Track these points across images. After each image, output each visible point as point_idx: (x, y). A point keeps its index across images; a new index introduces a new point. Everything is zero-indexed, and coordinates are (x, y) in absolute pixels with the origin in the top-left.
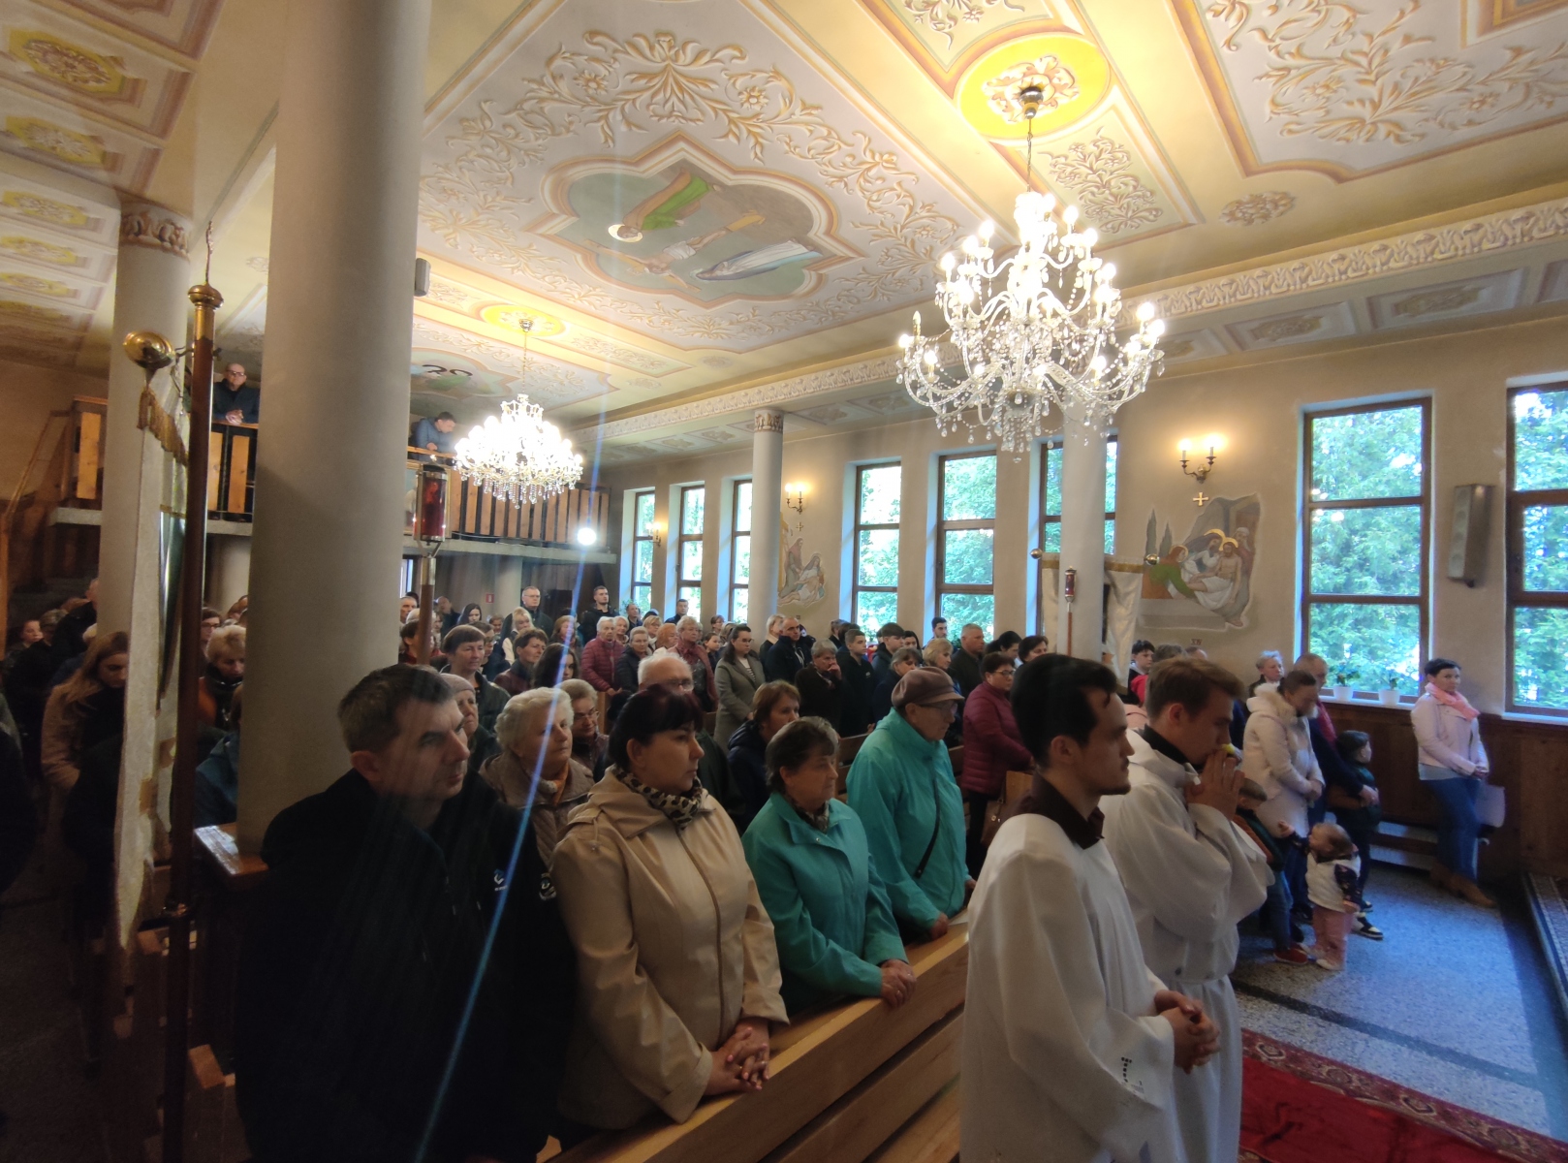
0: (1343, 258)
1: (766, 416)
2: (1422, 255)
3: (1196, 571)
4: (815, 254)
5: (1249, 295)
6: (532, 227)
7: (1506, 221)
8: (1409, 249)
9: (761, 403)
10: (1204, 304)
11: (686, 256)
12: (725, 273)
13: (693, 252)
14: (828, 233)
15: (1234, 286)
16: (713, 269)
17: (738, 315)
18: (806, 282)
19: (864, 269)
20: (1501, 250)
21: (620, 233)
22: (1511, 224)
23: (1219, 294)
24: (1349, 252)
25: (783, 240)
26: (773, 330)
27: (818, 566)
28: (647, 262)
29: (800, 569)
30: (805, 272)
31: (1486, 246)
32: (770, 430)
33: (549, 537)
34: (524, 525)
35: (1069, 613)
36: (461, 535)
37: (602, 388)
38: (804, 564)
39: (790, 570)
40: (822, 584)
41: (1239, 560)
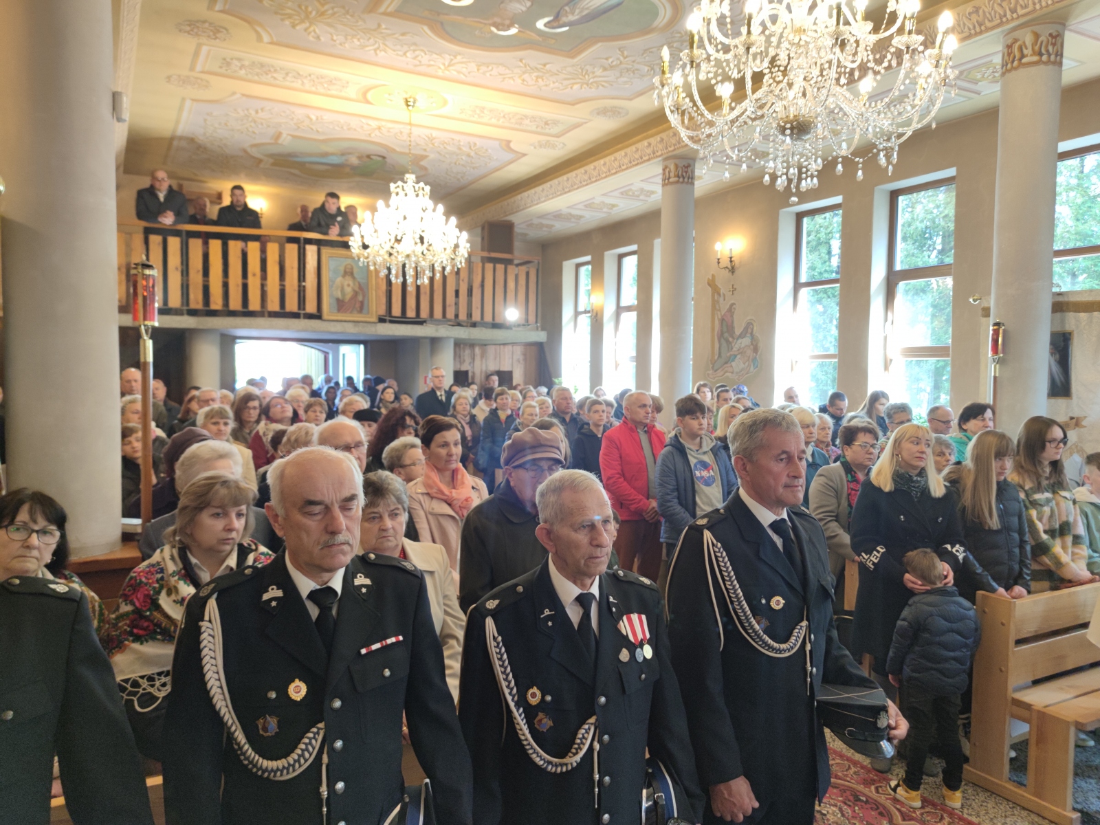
1: (673, 167)
11: (523, 9)
12: (573, 17)
16: (558, 17)
17: (607, 59)
27: (752, 334)
29: (733, 338)
32: (677, 182)
33: (476, 317)
34: (449, 306)
35: (995, 378)
36: (388, 318)
37: (510, 156)
38: (738, 332)
39: (722, 340)
40: (756, 353)
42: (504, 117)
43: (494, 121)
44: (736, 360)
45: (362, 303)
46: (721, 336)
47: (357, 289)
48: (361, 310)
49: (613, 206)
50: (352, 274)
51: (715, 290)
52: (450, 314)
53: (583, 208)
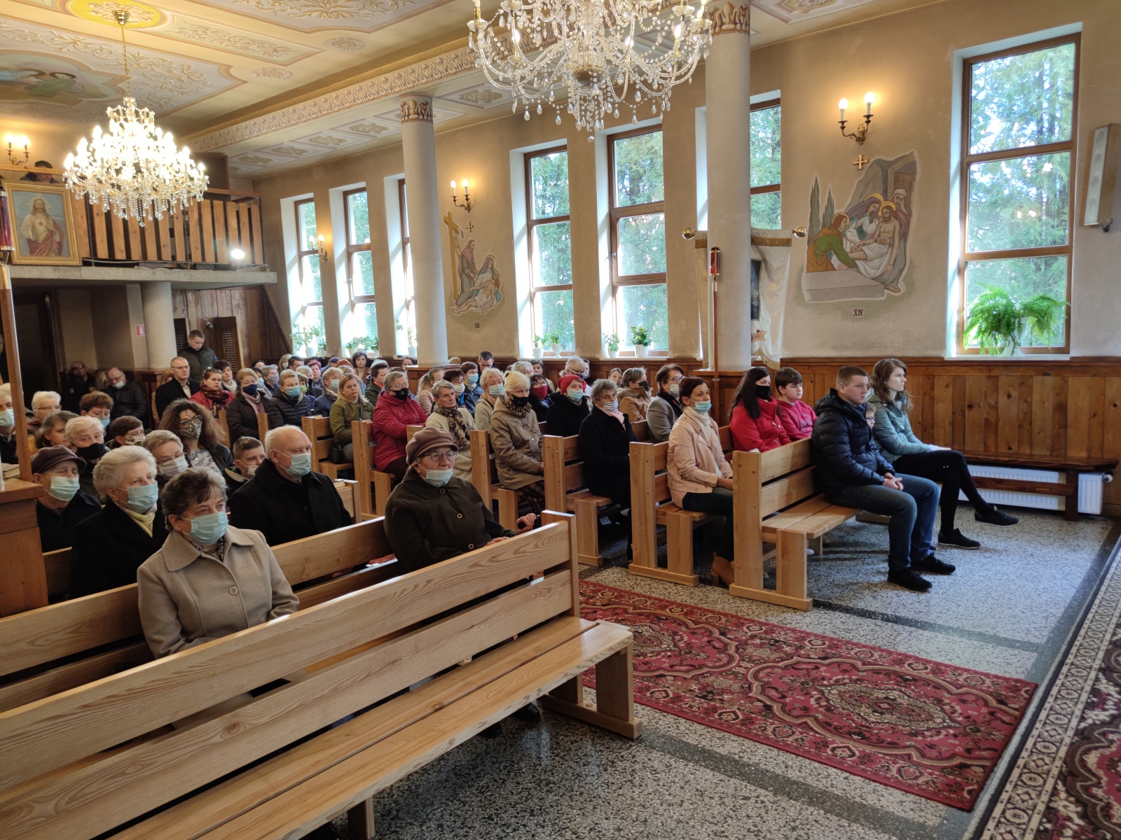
1: (411, 104)
3: (857, 240)
9: (403, 90)
27: (492, 269)
29: (474, 273)
32: (418, 119)
33: (196, 258)
34: (165, 246)
35: (715, 293)
36: (93, 261)
37: (228, 82)
38: (478, 267)
39: (464, 275)
40: (498, 287)
41: (896, 223)
42: (229, 40)
43: (216, 44)
44: (479, 294)
45: (60, 244)
46: (462, 271)
47: (53, 229)
48: (60, 253)
49: (340, 141)
50: (44, 211)
51: (453, 228)
52: (166, 255)
53: (308, 142)
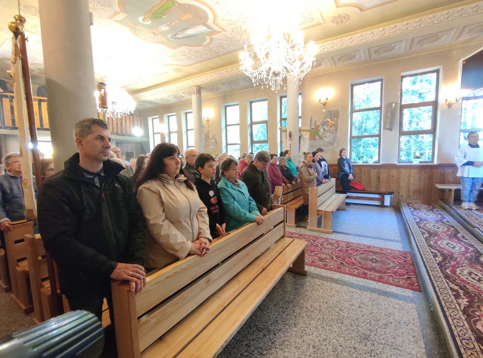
0: (362, 35)
1: (195, 89)
2: (382, 35)
3: (323, 132)
4: (209, 30)
5: (337, 47)
6: (111, 17)
7: (402, 25)
8: (379, 33)
9: (193, 85)
10: (325, 50)
11: (166, 30)
12: (180, 36)
13: (168, 28)
14: (214, 22)
15: (333, 44)
16: (175, 35)
18: (207, 40)
19: (225, 36)
20: (401, 34)
21: (143, 20)
22: (403, 26)
23: (329, 47)
24: (364, 34)
25: (199, 25)
26: (196, 58)
27: (215, 138)
28: (152, 32)
29: (209, 139)
30: (207, 36)
31: (397, 32)
32: (197, 94)
33: (124, 132)
40: (217, 144)
41: (334, 128)
44: (211, 145)
46: (205, 139)
51: (203, 126)
52: (115, 131)
53: (160, 100)
